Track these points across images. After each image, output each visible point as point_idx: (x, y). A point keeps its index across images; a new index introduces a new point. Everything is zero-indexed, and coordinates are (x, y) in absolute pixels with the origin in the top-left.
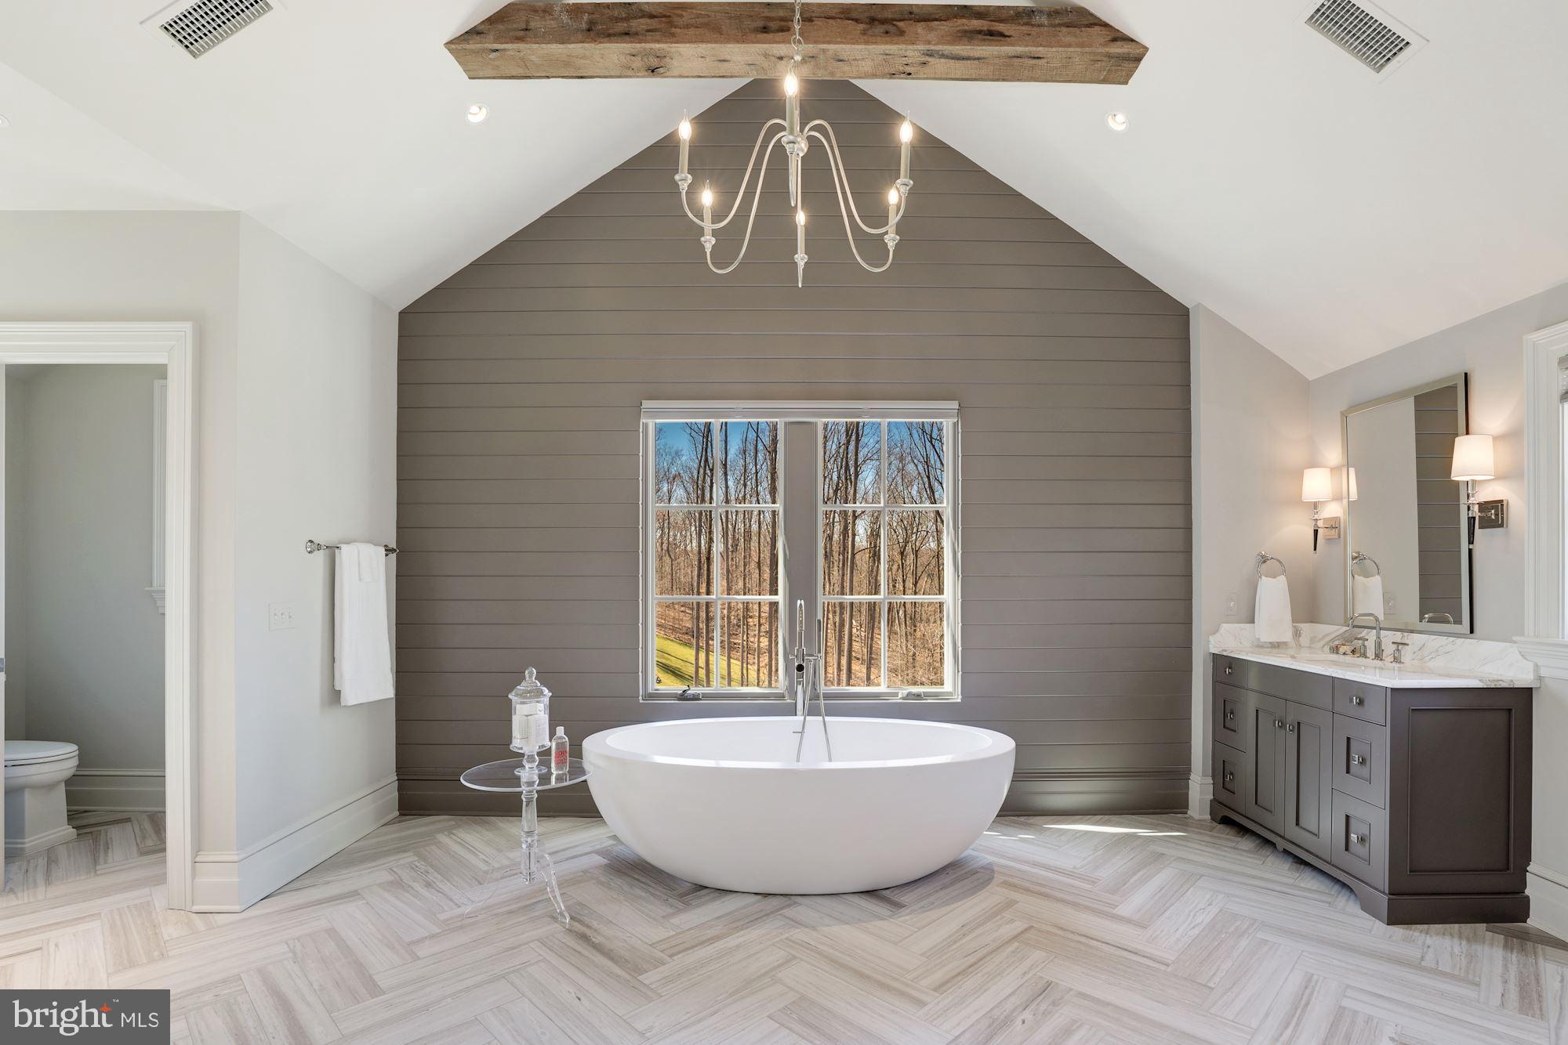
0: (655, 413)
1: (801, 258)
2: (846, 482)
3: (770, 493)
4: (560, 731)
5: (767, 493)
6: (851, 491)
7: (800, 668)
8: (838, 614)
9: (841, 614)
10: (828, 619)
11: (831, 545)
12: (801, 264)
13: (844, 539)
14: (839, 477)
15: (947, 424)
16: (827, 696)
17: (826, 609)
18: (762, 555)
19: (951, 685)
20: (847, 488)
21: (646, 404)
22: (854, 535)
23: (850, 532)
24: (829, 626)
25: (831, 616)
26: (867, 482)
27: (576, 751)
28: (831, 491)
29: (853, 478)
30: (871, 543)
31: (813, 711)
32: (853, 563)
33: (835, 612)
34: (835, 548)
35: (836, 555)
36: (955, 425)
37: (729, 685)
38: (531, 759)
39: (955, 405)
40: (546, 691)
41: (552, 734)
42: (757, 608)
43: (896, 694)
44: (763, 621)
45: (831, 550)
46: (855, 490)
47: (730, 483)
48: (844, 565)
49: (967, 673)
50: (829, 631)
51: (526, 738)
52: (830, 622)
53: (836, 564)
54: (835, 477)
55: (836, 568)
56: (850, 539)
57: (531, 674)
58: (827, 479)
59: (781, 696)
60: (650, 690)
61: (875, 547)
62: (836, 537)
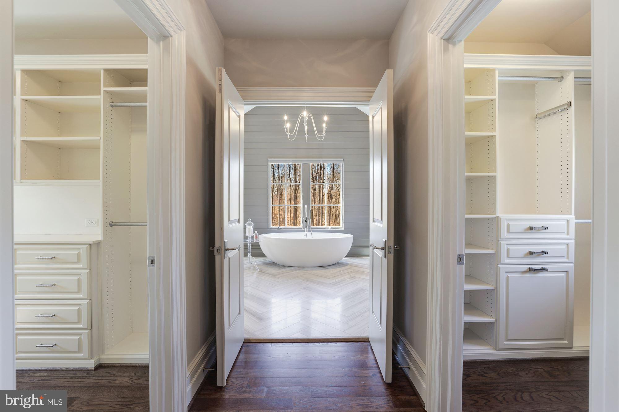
0: (271, 162)
1: (306, 136)
2: (320, 170)
3: (294, 175)
4: (256, 232)
5: (292, 174)
6: (322, 173)
7: (306, 221)
8: (317, 217)
9: (319, 216)
10: (314, 218)
11: (315, 192)
12: (306, 137)
13: (320, 191)
14: (318, 169)
15: (341, 164)
16: (312, 228)
17: (313, 215)
18: (291, 196)
19: (342, 226)
20: (320, 173)
21: (269, 159)
22: (323, 189)
23: (322, 188)
24: (314, 221)
25: (315, 217)
26: (328, 171)
27: (257, 237)
28: (315, 174)
29: (323, 169)
30: (329, 192)
31: (309, 231)
32: (322, 198)
33: (316, 216)
34: (317, 194)
35: (317, 196)
36: (342, 164)
37: (290, 226)
38: (250, 238)
39: (342, 159)
40: (253, 223)
41: (254, 232)
42: (290, 215)
43: (329, 228)
44: (291, 219)
45: (315, 194)
46: (323, 173)
47: (280, 171)
48: (319, 199)
49: (345, 223)
50: (314, 223)
51: (249, 233)
52: (315, 219)
53: (317, 199)
54: (316, 168)
55: (317, 200)
56: (322, 191)
57: (250, 220)
58: (314, 170)
59: (301, 228)
60: (270, 227)
61: (331, 193)
62: (317, 189)
